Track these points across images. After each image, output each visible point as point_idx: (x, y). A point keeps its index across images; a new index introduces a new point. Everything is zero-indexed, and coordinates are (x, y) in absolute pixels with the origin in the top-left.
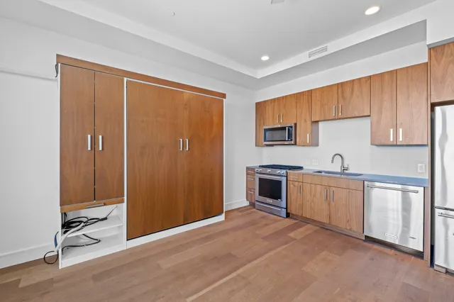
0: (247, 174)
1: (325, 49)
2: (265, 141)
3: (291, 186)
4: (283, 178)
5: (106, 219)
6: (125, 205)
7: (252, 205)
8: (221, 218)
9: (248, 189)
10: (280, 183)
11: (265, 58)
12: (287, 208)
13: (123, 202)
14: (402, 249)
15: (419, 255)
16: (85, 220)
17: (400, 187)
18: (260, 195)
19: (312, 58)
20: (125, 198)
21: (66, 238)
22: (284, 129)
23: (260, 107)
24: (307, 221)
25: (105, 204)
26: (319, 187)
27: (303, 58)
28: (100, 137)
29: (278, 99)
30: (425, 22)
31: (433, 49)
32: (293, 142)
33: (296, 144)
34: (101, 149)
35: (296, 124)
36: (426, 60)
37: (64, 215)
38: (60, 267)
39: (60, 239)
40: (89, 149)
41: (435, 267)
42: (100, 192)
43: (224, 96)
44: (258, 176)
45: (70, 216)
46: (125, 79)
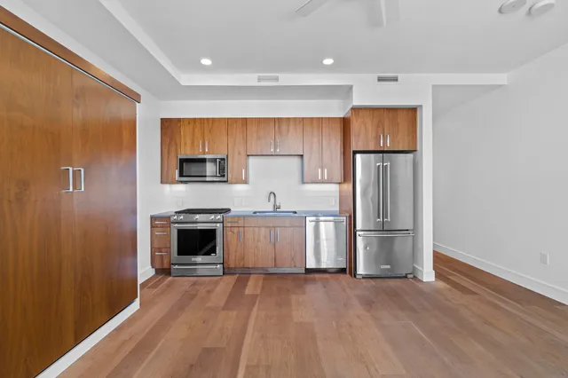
0: (152, 227)
1: (277, 79)
2: (181, 176)
3: (229, 234)
4: (218, 225)
9: (155, 250)
10: (213, 232)
11: (206, 62)
12: (223, 263)
14: (330, 271)
15: (343, 271)
17: (331, 218)
18: (179, 254)
19: (261, 84)
23: (170, 126)
26: (263, 230)
27: (250, 79)
29: (202, 120)
30: (351, 87)
31: (355, 110)
32: (224, 179)
33: (227, 181)
35: (227, 156)
41: (357, 277)
43: (137, 97)
44: (175, 228)
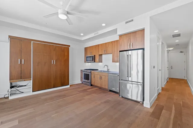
1: (98, 33)
2: (87, 61)
3: (92, 76)
5: (26, 86)
6: (32, 81)
7: (82, 83)
8: (68, 86)
9: (81, 77)
10: (89, 74)
11: (82, 34)
12: (91, 83)
13: (31, 80)
16: (19, 86)
18: (84, 79)
19: (96, 35)
20: (32, 79)
21: (11, 90)
22: (91, 57)
23: (86, 49)
24: (96, 87)
25: (24, 80)
27: (92, 35)
28: (23, 60)
29: (91, 47)
30: (117, 29)
31: (120, 36)
32: (94, 61)
33: (95, 62)
34: (23, 63)
35: (95, 55)
36: (119, 39)
37: (11, 84)
38: (9, 99)
39: (10, 90)
40: (19, 63)
41: (120, 96)
42: (23, 77)
43: (69, 46)
44: (83, 73)
45: (13, 85)
46: (32, 42)
